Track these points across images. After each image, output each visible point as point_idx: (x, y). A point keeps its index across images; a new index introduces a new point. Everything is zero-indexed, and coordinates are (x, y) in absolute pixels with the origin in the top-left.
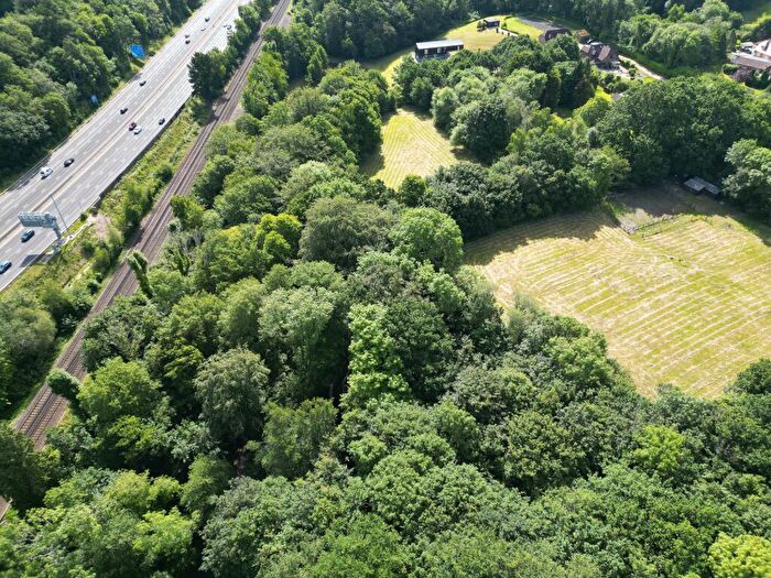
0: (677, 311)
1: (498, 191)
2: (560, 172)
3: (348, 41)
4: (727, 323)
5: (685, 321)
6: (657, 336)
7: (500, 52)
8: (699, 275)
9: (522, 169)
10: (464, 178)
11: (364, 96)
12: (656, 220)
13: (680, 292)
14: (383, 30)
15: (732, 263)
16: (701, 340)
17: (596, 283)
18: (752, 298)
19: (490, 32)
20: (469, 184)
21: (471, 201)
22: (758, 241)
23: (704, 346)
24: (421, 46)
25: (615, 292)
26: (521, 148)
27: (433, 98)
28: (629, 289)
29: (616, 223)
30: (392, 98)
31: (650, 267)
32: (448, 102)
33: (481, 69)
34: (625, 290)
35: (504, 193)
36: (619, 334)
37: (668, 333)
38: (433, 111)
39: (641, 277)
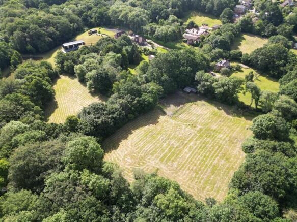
0: (198, 150)
1: (113, 113)
2: (137, 98)
3: (29, 47)
4: (218, 150)
5: (203, 154)
6: (195, 165)
7: (100, 45)
8: (201, 129)
9: (121, 101)
10: (96, 111)
11: (39, 76)
12: (179, 108)
13: (196, 140)
14: (46, 40)
15: (210, 121)
16: (211, 161)
17: (165, 145)
18: (222, 135)
19: (94, 35)
20: (99, 113)
21: (102, 121)
22: (215, 109)
23: (213, 164)
24: (65, 45)
25: (173, 147)
26: (119, 90)
27: (75, 70)
28: (178, 144)
29: (164, 114)
30: (56, 72)
31: (183, 131)
32: (82, 71)
33: (93, 54)
34: (177, 145)
35: (116, 113)
36: (181, 169)
37: (199, 162)
38: (77, 75)
39: (181, 137)
